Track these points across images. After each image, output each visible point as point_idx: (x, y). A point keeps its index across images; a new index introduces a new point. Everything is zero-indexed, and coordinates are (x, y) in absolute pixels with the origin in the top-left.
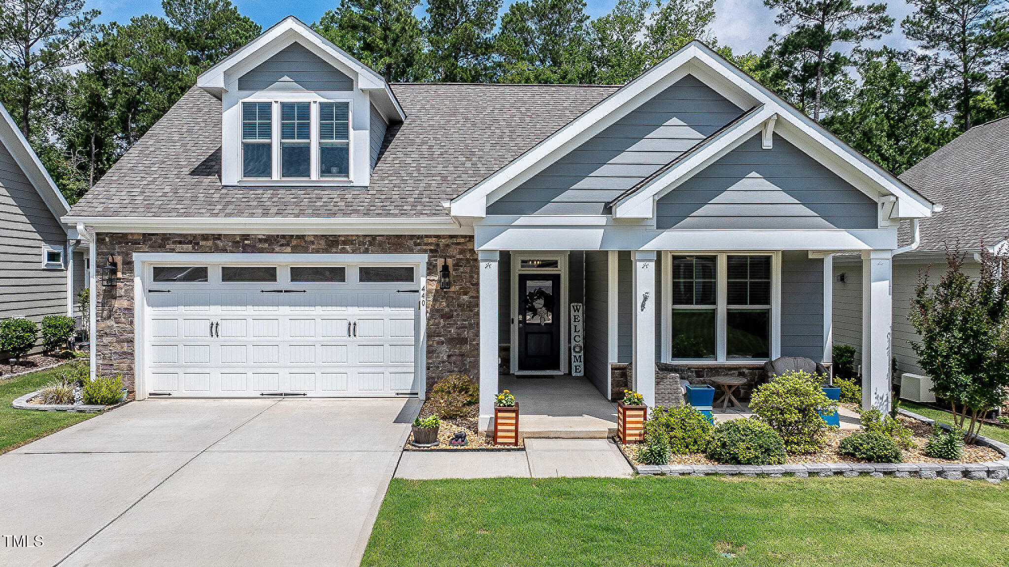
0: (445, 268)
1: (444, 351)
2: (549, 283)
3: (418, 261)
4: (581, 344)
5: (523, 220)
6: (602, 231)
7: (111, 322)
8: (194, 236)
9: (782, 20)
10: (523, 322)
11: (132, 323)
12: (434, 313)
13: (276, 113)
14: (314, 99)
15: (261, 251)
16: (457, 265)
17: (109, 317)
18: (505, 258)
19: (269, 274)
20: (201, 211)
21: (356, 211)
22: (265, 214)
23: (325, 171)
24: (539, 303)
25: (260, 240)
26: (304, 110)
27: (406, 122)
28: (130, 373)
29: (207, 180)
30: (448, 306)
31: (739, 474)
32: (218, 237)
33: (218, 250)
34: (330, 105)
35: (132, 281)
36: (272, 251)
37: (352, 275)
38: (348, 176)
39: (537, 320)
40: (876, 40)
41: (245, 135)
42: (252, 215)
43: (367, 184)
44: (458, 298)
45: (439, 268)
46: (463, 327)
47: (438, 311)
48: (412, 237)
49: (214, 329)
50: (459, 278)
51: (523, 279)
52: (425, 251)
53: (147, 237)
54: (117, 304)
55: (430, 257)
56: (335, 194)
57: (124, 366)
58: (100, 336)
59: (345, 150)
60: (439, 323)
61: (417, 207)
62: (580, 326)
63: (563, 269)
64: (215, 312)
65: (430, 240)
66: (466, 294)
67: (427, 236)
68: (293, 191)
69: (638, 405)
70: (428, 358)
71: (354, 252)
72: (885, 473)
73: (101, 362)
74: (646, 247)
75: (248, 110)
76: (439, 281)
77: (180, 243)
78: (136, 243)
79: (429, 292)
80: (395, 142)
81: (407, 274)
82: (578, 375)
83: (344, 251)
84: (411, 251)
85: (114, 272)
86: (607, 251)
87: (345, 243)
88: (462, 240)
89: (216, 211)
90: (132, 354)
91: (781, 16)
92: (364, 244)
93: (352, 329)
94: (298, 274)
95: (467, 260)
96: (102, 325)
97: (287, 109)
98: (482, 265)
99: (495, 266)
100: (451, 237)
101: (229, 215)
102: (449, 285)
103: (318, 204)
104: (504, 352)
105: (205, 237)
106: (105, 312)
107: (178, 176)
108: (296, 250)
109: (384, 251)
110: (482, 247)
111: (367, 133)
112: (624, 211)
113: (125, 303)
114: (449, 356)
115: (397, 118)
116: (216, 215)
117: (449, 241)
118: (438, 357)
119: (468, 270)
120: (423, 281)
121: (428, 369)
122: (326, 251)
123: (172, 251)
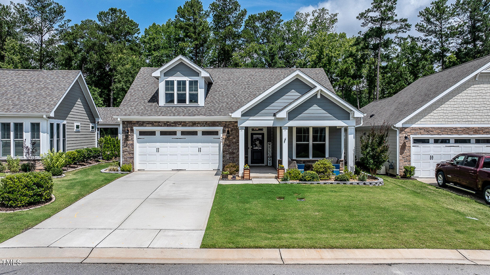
0: (228, 131)
1: (228, 156)
2: (261, 136)
3: (220, 129)
4: (271, 155)
5: (251, 118)
6: (273, 121)
7: (127, 148)
8: (152, 122)
9: (364, 25)
10: (252, 148)
11: (133, 148)
12: (225, 145)
13: (176, 83)
14: (187, 79)
15: (173, 126)
16: (232, 130)
17: (126, 146)
18: (246, 129)
19: (174, 133)
20: (155, 114)
21: (201, 114)
22: (174, 115)
23: (191, 101)
24: (257, 143)
25: (172, 123)
26: (184, 82)
27: (214, 83)
28: (133, 163)
29: (154, 104)
30: (229, 143)
31: (306, 183)
32: (160, 122)
33: (159, 126)
34: (192, 81)
35: (133, 135)
36: (176, 126)
37: (200, 134)
38: (198, 103)
39: (257, 148)
40: (404, 33)
41: (166, 90)
42: (170, 115)
43: (204, 105)
44: (232, 140)
45: (226, 131)
46: (234, 149)
47: (226, 144)
48: (218, 122)
49: (158, 150)
50: (232, 134)
51: (252, 135)
52: (222, 126)
53: (138, 122)
54: (129, 142)
55: (224, 128)
56: (194, 109)
57: (131, 161)
58: (123, 152)
59: (197, 95)
60: (226, 148)
61: (220, 113)
62: (271, 150)
63: (265, 132)
64: (158, 145)
65: (224, 123)
66: (234, 139)
67: (222, 122)
68: (181, 108)
69: (283, 168)
70: (223, 158)
71: (200, 126)
72: (344, 184)
73: (124, 160)
74: (285, 125)
75: (167, 83)
76: (226, 135)
77: (148, 124)
78: (135, 124)
79: (223, 139)
80: (211, 90)
81: (216, 133)
82: (270, 165)
83: (197, 126)
84: (218, 126)
85: (128, 133)
86: (276, 127)
87: (198, 124)
88: (233, 123)
89: (159, 114)
90: (133, 158)
91: (363, 23)
92: (203, 124)
93: (200, 150)
94: (183, 133)
95: (235, 129)
96: (124, 149)
97: (179, 82)
98: (240, 131)
99: (243, 131)
100: (230, 122)
101: (163, 115)
102: (229, 136)
103: (189, 112)
104: (246, 158)
105: (156, 122)
106: (125, 145)
107: (144, 102)
108: (183, 126)
109: (210, 126)
110: (240, 125)
111: (204, 90)
112: (278, 116)
113: (131, 142)
114: (229, 158)
115: (211, 82)
116: (159, 116)
117: (229, 123)
118: (226, 158)
119: (235, 132)
120: (221, 135)
121: (223, 162)
122: (192, 126)
123: (146, 126)
